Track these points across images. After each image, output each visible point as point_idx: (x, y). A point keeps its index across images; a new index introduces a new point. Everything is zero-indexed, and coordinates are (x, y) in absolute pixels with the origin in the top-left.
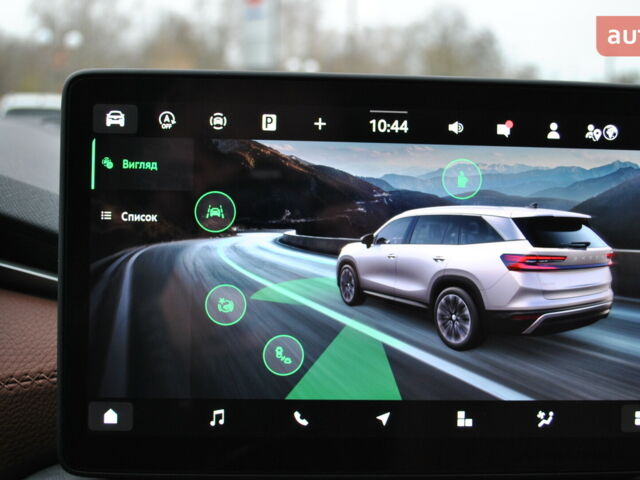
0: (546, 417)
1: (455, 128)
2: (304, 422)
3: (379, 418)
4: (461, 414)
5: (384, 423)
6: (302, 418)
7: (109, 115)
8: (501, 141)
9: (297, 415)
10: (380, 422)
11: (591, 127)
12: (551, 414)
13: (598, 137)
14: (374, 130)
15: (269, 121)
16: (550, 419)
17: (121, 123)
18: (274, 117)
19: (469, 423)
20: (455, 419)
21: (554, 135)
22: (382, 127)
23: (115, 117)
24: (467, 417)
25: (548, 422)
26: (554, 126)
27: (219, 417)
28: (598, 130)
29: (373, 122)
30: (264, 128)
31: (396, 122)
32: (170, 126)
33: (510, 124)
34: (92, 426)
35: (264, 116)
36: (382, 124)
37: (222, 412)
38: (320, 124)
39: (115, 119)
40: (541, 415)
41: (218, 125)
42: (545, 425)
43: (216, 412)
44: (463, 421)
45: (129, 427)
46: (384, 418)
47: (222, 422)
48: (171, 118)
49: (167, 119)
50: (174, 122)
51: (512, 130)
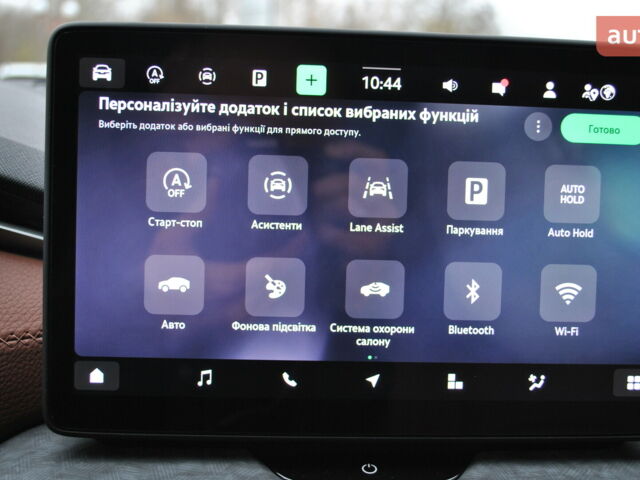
0: (538, 381)
1: (449, 86)
2: (293, 384)
3: (369, 379)
4: (452, 377)
5: (374, 385)
6: (290, 379)
7: (95, 70)
8: (496, 100)
9: (286, 376)
10: (370, 383)
11: (588, 87)
13: (594, 97)
14: (367, 87)
15: (259, 76)
16: (542, 382)
17: (108, 77)
18: (264, 72)
19: (460, 385)
20: (446, 381)
21: (550, 94)
22: (375, 84)
23: (102, 71)
24: (458, 379)
25: (539, 385)
26: (550, 85)
27: (206, 377)
28: (595, 90)
29: (366, 79)
30: (254, 84)
31: (389, 80)
32: (158, 81)
33: (505, 82)
34: (78, 385)
35: (255, 72)
36: (375, 81)
37: (209, 372)
39: (102, 73)
40: (532, 378)
41: (207, 81)
42: (536, 389)
43: (203, 373)
44: (453, 383)
45: (115, 386)
46: (374, 380)
47: (209, 382)
48: (159, 72)
49: (155, 73)
50: (162, 77)
51: (507, 88)
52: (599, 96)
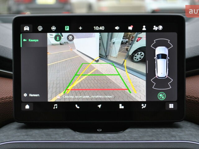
0: (144, 106)
1: (117, 28)
2: (78, 107)
3: (98, 106)
4: (120, 105)
5: (100, 107)
6: (78, 106)
7: (25, 28)
8: (130, 31)
9: (76, 106)
10: (99, 107)
11: (155, 26)
12: (145, 105)
13: (157, 29)
14: (95, 29)
15: (67, 28)
16: (145, 106)
17: (28, 29)
18: (68, 27)
19: (123, 107)
20: (119, 106)
21: (144, 29)
22: (97, 29)
23: (26, 28)
24: (122, 106)
25: (145, 107)
26: (144, 27)
27: (56, 106)
28: (157, 27)
29: (95, 27)
31: (101, 27)
32: (41, 30)
33: (132, 26)
34: (22, 109)
36: (97, 28)
37: (56, 105)
38: (81, 28)
39: (27, 28)
40: (143, 105)
41: (54, 29)
43: (55, 105)
44: (121, 107)
45: (32, 109)
46: (100, 106)
47: (56, 108)
48: (41, 28)
49: (40, 28)
50: (42, 29)
51: (133, 28)
52: (158, 29)
